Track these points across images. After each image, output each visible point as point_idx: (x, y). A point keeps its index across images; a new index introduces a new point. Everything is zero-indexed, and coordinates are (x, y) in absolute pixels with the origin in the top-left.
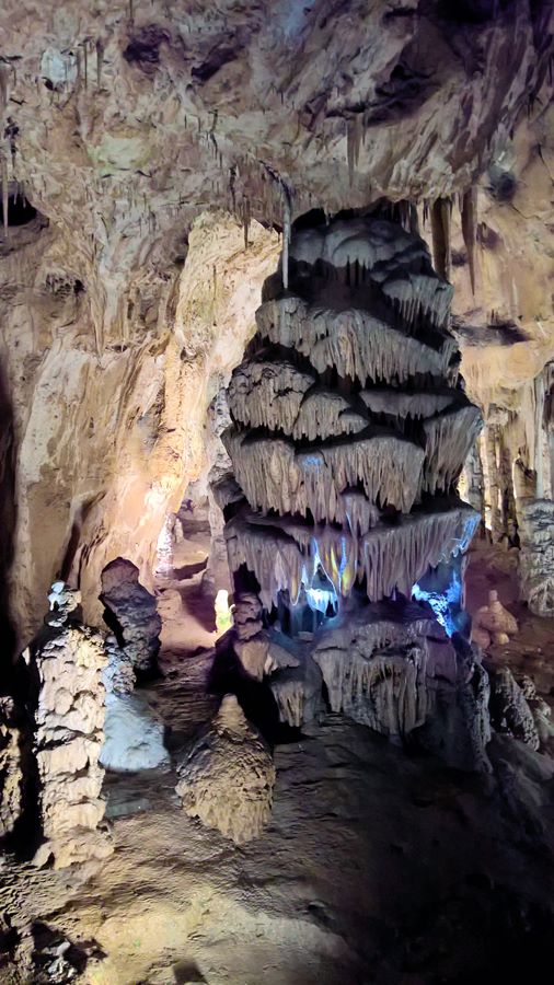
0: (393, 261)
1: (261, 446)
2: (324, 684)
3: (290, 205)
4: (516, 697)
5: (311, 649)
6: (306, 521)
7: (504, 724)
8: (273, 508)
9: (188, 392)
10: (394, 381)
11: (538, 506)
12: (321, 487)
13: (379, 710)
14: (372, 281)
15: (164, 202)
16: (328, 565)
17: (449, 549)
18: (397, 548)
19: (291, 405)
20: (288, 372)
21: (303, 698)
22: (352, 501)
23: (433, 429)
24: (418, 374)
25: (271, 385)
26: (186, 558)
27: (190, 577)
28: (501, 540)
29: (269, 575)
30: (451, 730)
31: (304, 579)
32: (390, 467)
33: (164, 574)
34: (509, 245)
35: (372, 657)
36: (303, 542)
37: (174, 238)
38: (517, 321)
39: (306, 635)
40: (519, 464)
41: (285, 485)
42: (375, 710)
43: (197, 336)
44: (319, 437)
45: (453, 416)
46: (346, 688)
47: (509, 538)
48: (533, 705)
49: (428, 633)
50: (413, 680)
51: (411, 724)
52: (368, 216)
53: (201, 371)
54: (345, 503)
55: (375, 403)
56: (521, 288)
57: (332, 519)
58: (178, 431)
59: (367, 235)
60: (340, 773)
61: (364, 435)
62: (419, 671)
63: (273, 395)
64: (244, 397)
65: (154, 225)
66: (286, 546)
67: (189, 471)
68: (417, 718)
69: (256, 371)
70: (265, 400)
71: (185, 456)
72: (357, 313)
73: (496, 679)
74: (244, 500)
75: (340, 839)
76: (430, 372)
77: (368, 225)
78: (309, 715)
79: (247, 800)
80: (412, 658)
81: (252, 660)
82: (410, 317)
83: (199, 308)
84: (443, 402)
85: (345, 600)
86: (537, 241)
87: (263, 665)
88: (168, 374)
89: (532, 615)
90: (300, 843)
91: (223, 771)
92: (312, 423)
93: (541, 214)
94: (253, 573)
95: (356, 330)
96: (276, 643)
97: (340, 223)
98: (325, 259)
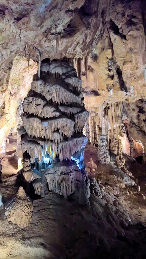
0: (67, 73)
1: (32, 119)
2: (47, 183)
3: (41, 57)
4: (96, 185)
5: (44, 174)
6: (44, 139)
7: (93, 192)
8: (35, 136)
9: (12, 104)
10: (67, 104)
11: (102, 137)
12: (48, 130)
13: (62, 189)
14: (62, 78)
15: (6, 52)
16: (49, 151)
17: (80, 147)
18: (67, 147)
19: (40, 108)
20: (39, 100)
21: (42, 187)
22: (56, 134)
23: (77, 116)
24: (73, 102)
25: (35, 103)
26: (10, 149)
27: (11, 154)
28: (93, 145)
29: (33, 154)
30: (80, 194)
31: (43, 155)
32: (66, 126)
33: (3, 153)
34: (96, 71)
35: (60, 175)
36: (43, 145)
37: (8, 62)
38: (98, 91)
39: (43, 170)
40: (98, 126)
41: (38, 130)
42: (61, 190)
43: (14, 89)
44: (47, 117)
45: (82, 113)
46: (53, 184)
47: (95, 144)
48: (101, 187)
49: (75, 169)
50: (71, 181)
51: (70, 193)
52: (61, 61)
53: (15, 98)
54: (54, 135)
55: (62, 109)
56: (99, 82)
57: (50, 139)
58: (8, 114)
59: (61, 66)
60: (51, 207)
61: (59, 117)
62: (72, 179)
63: (35, 106)
64: (27, 106)
65: (3, 58)
66: (38, 146)
67: (11, 125)
68: (71, 192)
69: (31, 99)
70: (33, 107)
71: (10, 121)
72: (58, 86)
73: (91, 181)
74: (27, 133)
75: (50, 224)
76: (76, 102)
77: (61, 63)
78: (43, 192)
79: (25, 216)
80: (70, 175)
81: (28, 177)
82: (71, 88)
83: (15, 81)
84: (79, 110)
85: (53, 160)
86: (103, 71)
87: (31, 178)
88: (6, 98)
89: (100, 164)
90: (40, 226)
91: (19, 208)
92: (46, 113)
93: (104, 65)
94: (29, 153)
95: (57, 90)
96: (35, 172)
97: (54, 62)
98: (50, 71)
